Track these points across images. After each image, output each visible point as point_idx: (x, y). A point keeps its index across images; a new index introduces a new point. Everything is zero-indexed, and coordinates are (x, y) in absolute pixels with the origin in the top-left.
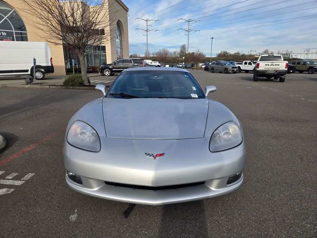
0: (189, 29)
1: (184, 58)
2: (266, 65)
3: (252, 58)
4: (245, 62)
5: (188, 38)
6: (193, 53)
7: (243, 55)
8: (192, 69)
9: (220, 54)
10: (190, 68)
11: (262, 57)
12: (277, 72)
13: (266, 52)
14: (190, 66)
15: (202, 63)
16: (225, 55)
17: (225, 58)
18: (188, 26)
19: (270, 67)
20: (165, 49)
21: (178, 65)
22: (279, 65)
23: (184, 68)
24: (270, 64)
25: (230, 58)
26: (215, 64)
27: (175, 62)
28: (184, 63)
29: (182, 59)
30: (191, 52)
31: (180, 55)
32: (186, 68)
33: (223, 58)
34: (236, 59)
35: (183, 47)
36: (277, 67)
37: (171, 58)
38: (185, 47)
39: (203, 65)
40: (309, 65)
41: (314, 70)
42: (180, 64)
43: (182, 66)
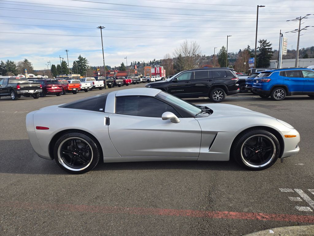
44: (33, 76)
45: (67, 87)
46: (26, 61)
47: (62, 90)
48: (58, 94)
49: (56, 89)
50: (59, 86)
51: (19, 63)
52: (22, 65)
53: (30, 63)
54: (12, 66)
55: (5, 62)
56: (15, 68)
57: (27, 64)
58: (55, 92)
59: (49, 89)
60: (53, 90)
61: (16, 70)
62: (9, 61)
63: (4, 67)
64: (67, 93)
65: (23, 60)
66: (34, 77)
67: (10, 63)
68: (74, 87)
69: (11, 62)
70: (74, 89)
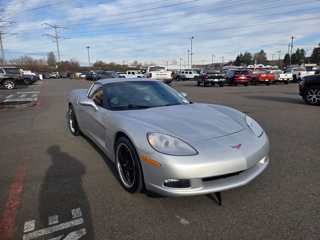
0: (56, 35)
1: (57, 67)
2: (157, 75)
3: (126, 68)
4: (128, 72)
5: (58, 45)
6: (66, 62)
7: (118, 65)
8: (70, 79)
9: (95, 63)
10: (66, 78)
11: (150, 67)
12: (166, 80)
13: (136, 62)
14: (66, 76)
15: (79, 72)
16: (100, 65)
17: (102, 67)
18: (55, 32)
19: (160, 76)
20: (27, 55)
21: (50, 74)
22: (166, 75)
23: (59, 78)
24: (160, 74)
25: (107, 68)
26: (101, 73)
27: (46, 72)
28: (57, 73)
29: (54, 68)
30: (64, 61)
31: (49, 64)
32: (61, 77)
33: (100, 68)
34: (112, 68)
35: (51, 55)
36: (165, 76)
37: (40, 66)
38: (54, 55)
39: (82, 75)
40: (176, 74)
41: (180, 78)
42: (54, 74)
43: (56, 76)
44: (262, 66)
45: (259, 77)
46: (262, 51)
47: (249, 81)
48: (245, 84)
49: (244, 79)
50: (246, 77)
51: (255, 54)
52: (258, 56)
53: (265, 53)
54: (249, 57)
55: (243, 54)
56: (250, 59)
57: (263, 55)
58: (243, 82)
59: (236, 78)
60: (242, 79)
61: (251, 61)
62: (247, 53)
63: (242, 59)
64: (259, 84)
65: (259, 51)
66: (264, 67)
67: (247, 55)
68: (267, 78)
69: (248, 53)
70: (267, 80)
